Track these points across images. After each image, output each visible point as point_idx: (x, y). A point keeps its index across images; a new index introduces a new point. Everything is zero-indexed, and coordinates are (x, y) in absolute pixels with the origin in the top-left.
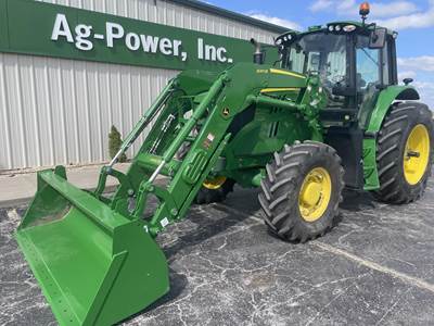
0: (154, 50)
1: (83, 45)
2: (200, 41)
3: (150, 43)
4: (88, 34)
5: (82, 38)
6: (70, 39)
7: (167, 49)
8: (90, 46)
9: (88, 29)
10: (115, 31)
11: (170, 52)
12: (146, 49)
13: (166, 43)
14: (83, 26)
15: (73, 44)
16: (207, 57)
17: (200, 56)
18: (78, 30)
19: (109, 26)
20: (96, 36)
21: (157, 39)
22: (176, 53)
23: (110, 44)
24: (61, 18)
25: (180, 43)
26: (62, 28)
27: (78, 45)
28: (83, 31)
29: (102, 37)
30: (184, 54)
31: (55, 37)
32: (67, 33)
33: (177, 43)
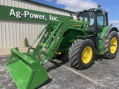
0: (37, 18)
1: (18, 17)
2: (50, 16)
3: (36, 16)
4: (19, 14)
5: (18, 15)
6: (15, 15)
7: (41, 18)
8: (20, 17)
9: (19, 13)
10: (27, 13)
11: (42, 18)
12: (35, 18)
13: (41, 16)
14: (18, 12)
15: (15, 17)
16: (52, 20)
17: (50, 19)
18: (17, 13)
19: (25, 12)
20: (22, 14)
21: (38, 15)
22: (44, 19)
23: (25, 16)
24: (12, 10)
25: (45, 16)
26: (12, 13)
27: (17, 17)
28: (18, 13)
29: (23, 15)
30: (46, 19)
31: (10, 15)
32: (14, 14)
33: (44, 16)
